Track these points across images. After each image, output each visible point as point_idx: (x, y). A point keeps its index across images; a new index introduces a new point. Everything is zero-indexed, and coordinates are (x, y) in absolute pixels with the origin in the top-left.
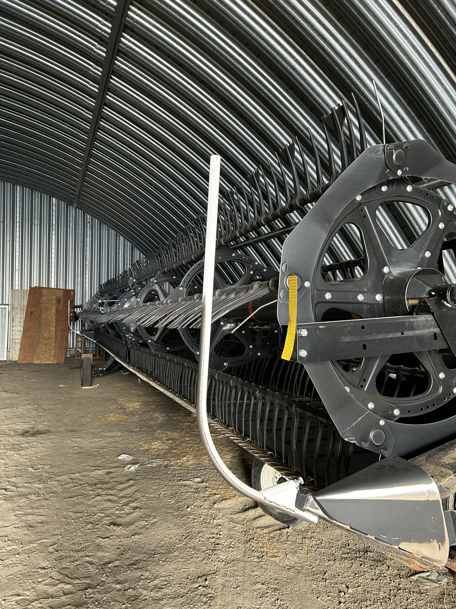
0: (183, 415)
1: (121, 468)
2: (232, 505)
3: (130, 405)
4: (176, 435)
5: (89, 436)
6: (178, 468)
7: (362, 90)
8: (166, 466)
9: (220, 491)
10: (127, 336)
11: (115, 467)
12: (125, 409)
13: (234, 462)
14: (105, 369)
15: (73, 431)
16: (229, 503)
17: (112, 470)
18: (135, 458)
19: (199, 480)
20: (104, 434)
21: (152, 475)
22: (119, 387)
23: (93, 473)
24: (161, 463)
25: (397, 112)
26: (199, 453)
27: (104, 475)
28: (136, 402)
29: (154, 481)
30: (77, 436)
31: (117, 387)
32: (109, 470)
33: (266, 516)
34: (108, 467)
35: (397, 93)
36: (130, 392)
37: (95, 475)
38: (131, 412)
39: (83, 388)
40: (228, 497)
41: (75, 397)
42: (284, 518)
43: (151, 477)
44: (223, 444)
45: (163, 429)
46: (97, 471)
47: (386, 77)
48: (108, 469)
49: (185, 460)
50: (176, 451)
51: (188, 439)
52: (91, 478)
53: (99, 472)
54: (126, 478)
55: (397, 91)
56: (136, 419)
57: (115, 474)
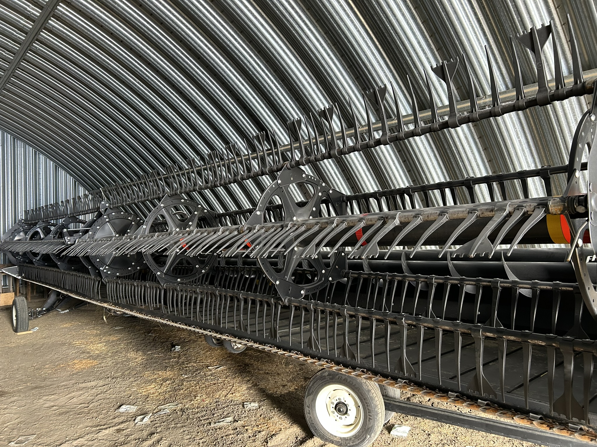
0: (163, 351)
1: (131, 422)
2: (283, 440)
3: (91, 347)
4: (168, 374)
5: (62, 390)
6: (197, 410)
7: (390, 18)
8: (182, 410)
9: (261, 428)
10: (101, 268)
11: (122, 423)
12: (88, 353)
13: (252, 393)
14: (44, 309)
15: (36, 388)
16: (280, 439)
17: (121, 426)
18: (139, 407)
19: (230, 419)
20: (81, 385)
21: (173, 423)
22: (66, 328)
23: (100, 434)
24: (174, 408)
25: (419, 43)
26: (209, 389)
27: (115, 434)
28: (98, 343)
29: (182, 430)
30: (48, 394)
31: (63, 328)
32: (118, 427)
33: (328, 445)
34: (113, 424)
35: (422, 25)
36: (84, 332)
37: (104, 436)
38: (98, 356)
39: (18, 334)
40: (274, 433)
41: (13, 345)
42: (349, 443)
43: (173, 425)
44: (228, 376)
45: (149, 369)
46: (104, 431)
47: (415, 9)
48: (115, 426)
49: (199, 400)
50: (182, 391)
51: (186, 376)
52: (101, 441)
53: (107, 432)
54: (145, 433)
55: (422, 23)
56: (109, 362)
57: (128, 430)
